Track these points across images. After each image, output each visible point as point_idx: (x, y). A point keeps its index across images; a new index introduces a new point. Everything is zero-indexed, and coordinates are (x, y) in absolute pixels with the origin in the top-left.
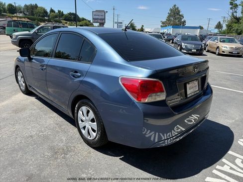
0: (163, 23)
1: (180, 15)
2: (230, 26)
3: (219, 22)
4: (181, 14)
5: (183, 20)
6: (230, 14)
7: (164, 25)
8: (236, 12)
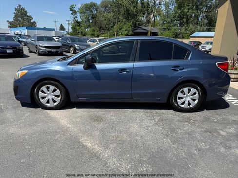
0: (10, 23)
1: (28, 16)
2: (74, 29)
3: (62, 25)
4: (28, 14)
5: (32, 21)
6: (73, 19)
7: (12, 25)
8: (76, 17)
